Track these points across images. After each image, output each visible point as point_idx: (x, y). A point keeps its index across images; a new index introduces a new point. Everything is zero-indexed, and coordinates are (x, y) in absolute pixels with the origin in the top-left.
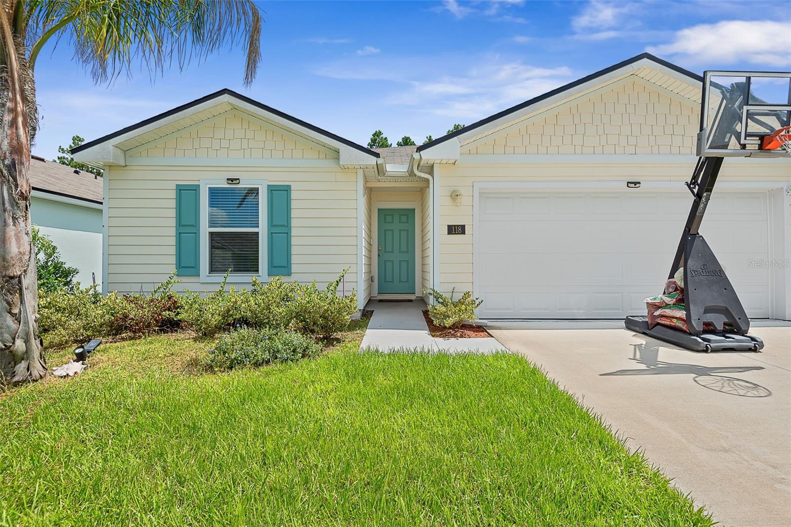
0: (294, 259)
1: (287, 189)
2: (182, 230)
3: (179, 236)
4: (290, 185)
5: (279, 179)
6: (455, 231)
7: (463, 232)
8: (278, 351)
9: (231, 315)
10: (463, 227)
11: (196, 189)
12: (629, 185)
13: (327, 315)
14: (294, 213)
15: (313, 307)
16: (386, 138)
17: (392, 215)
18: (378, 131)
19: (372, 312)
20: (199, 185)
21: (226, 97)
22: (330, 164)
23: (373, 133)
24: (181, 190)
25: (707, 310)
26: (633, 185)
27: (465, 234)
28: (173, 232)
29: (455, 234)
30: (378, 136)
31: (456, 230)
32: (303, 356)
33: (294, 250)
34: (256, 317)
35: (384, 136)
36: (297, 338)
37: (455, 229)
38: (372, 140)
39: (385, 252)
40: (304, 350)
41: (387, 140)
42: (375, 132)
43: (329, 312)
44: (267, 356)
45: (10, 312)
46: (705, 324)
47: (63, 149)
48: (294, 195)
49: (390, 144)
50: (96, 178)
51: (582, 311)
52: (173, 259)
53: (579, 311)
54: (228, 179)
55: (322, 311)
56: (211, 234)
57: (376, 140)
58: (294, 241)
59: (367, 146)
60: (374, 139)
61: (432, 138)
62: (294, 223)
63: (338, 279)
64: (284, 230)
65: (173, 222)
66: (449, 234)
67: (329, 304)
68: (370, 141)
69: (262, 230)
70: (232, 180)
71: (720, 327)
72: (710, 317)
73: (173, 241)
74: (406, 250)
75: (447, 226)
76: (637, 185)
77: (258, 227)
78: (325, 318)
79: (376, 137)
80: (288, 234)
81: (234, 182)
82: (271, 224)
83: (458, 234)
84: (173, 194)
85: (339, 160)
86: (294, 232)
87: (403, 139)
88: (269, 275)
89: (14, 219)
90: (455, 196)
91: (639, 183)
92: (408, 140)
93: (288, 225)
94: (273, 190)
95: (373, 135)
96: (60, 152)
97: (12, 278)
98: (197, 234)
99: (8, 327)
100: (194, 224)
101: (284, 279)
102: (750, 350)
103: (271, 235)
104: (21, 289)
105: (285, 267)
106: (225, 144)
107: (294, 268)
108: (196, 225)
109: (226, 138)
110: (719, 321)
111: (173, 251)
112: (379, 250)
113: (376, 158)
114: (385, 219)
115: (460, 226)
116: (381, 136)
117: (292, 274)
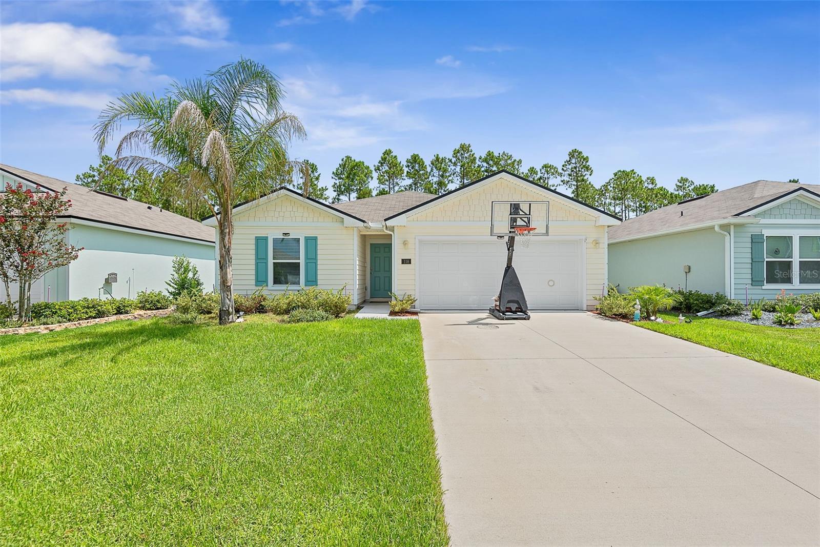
0: (319, 277)
1: (315, 239)
2: (259, 261)
3: (257, 264)
4: (317, 237)
5: (311, 233)
7: (410, 263)
8: (316, 317)
9: (291, 305)
10: (410, 260)
11: (266, 239)
12: (498, 238)
13: (337, 305)
14: (319, 252)
15: (330, 300)
16: (395, 157)
17: (380, 248)
18: (388, 149)
19: (363, 307)
20: (268, 237)
21: (283, 190)
22: (338, 225)
23: (383, 152)
24: (258, 239)
25: (509, 302)
26: (500, 238)
28: (253, 262)
29: (405, 263)
30: (388, 154)
31: (406, 261)
32: (326, 320)
33: (319, 272)
34: (304, 305)
35: (394, 154)
36: (324, 314)
38: (382, 158)
39: (375, 271)
40: (327, 318)
41: (396, 159)
42: (385, 150)
43: (338, 303)
44: (311, 319)
45: (228, 298)
46: (507, 308)
47: (93, 168)
48: (319, 242)
49: (399, 162)
50: (161, 211)
52: (254, 277)
53: (474, 305)
54: (283, 234)
55: (335, 302)
56: (274, 263)
57: (386, 158)
58: (319, 267)
59: (378, 163)
60: (384, 158)
61: (439, 156)
62: (319, 257)
63: (343, 288)
64: (314, 261)
65: (254, 257)
66: (402, 264)
67: (338, 299)
68: (381, 160)
69: (302, 261)
70: (286, 234)
71: (514, 309)
72: (510, 305)
73: (254, 267)
74: (388, 270)
75: (401, 260)
76: (502, 238)
77: (299, 259)
78: (336, 307)
79: (386, 155)
80: (316, 263)
82: (307, 258)
83: (407, 264)
84: (254, 242)
85: (344, 223)
86: (319, 262)
87: (412, 156)
88: (305, 286)
89: (229, 266)
90: (405, 243)
92: (417, 158)
93: (316, 259)
94: (307, 239)
95: (383, 154)
96: (90, 170)
97: (228, 286)
98: (266, 263)
99: (227, 303)
101: (315, 288)
102: (525, 319)
103: (306, 264)
104: (230, 290)
105: (314, 281)
106: (281, 214)
107: (319, 282)
108: (266, 259)
109: (282, 211)
110: (514, 307)
111: (254, 272)
112: (371, 270)
113: (363, 223)
114: (375, 250)
115: (408, 259)
116: (391, 154)
117: (318, 285)
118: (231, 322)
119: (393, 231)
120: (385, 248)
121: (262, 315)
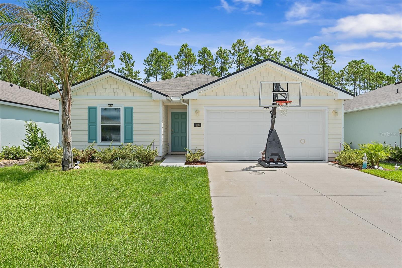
0: (134, 136)
1: (132, 109)
2: (91, 124)
3: (89, 127)
4: (133, 107)
5: (128, 105)
6: (197, 126)
7: (200, 126)
8: (132, 165)
9: (114, 156)
10: (200, 124)
11: (96, 108)
12: (264, 108)
13: (147, 156)
14: (134, 118)
15: (142, 153)
17: (178, 115)
19: (166, 158)
20: (97, 107)
21: (108, 73)
22: (148, 98)
24: (90, 109)
25: (272, 155)
26: (266, 108)
27: (201, 127)
28: (87, 125)
29: (197, 127)
30: (185, 47)
33: (134, 133)
34: (123, 157)
35: (189, 47)
36: (137, 163)
37: (197, 125)
38: (181, 50)
39: (175, 132)
40: (140, 166)
41: (191, 51)
42: (183, 44)
43: (148, 155)
44: (129, 166)
45: (68, 151)
46: (270, 159)
48: (134, 111)
49: (193, 53)
50: (20, 88)
51: (248, 157)
52: (87, 136)
53: (247, 157)
54: (108, 105)
55: (145, 154)
56: (102, 126)
57: (184, 50)
58: (134, 129)
59: (177, 54)
60: (182, 50)
61: (222, 48)
62: (134, 122)
63: (151, 144)
64: (131, 125)
65: (87, 122)
66: (195, 127)
67: (148, 152)
68: (180, 51)
69: (122, 125)
70: (110, 105)
71: (275, 160)
72: (273, 157)
73: (87, 129)
74: (185, 131)
75: (194, 124)
76: (267, 108)
77: (120, 123)
78: (147, 158)
79: (184, 48)
80: (132, 126)
81: (111, 106)
82: (125, 122)
83: (198, 127)
84: (87, 110)
85: (152, 97)
86: (134, 125)
87: (202, 49)
88: (124, 143)
89: (69, 128)
90: (197, 112)
91: (268, 107)
92: (206, 50)
93: (132, 123)
94: (126, 109)
95: (181, 47)
97: (68, 143)
98: (96, 126)
99: (68, 155)
100: (95, 122)
101: (131, 144)
102: (283, 167)
103: (125, 127)
104: (70, 146)
105: (131, 139)
106: (107, 90)
107: (134, 140)
108: (96, 123)
109: (108, 88)
110: (275, 158)
111: (87, 133)
112: (172, 131)
113: (166, 97)
114: (175, 117)
115: (199, 124)
116: (187, 47)
117: (134, 142)
118: (70, 169)
119: (188, 103)
120: (182, 115)
121: (93, 164)
